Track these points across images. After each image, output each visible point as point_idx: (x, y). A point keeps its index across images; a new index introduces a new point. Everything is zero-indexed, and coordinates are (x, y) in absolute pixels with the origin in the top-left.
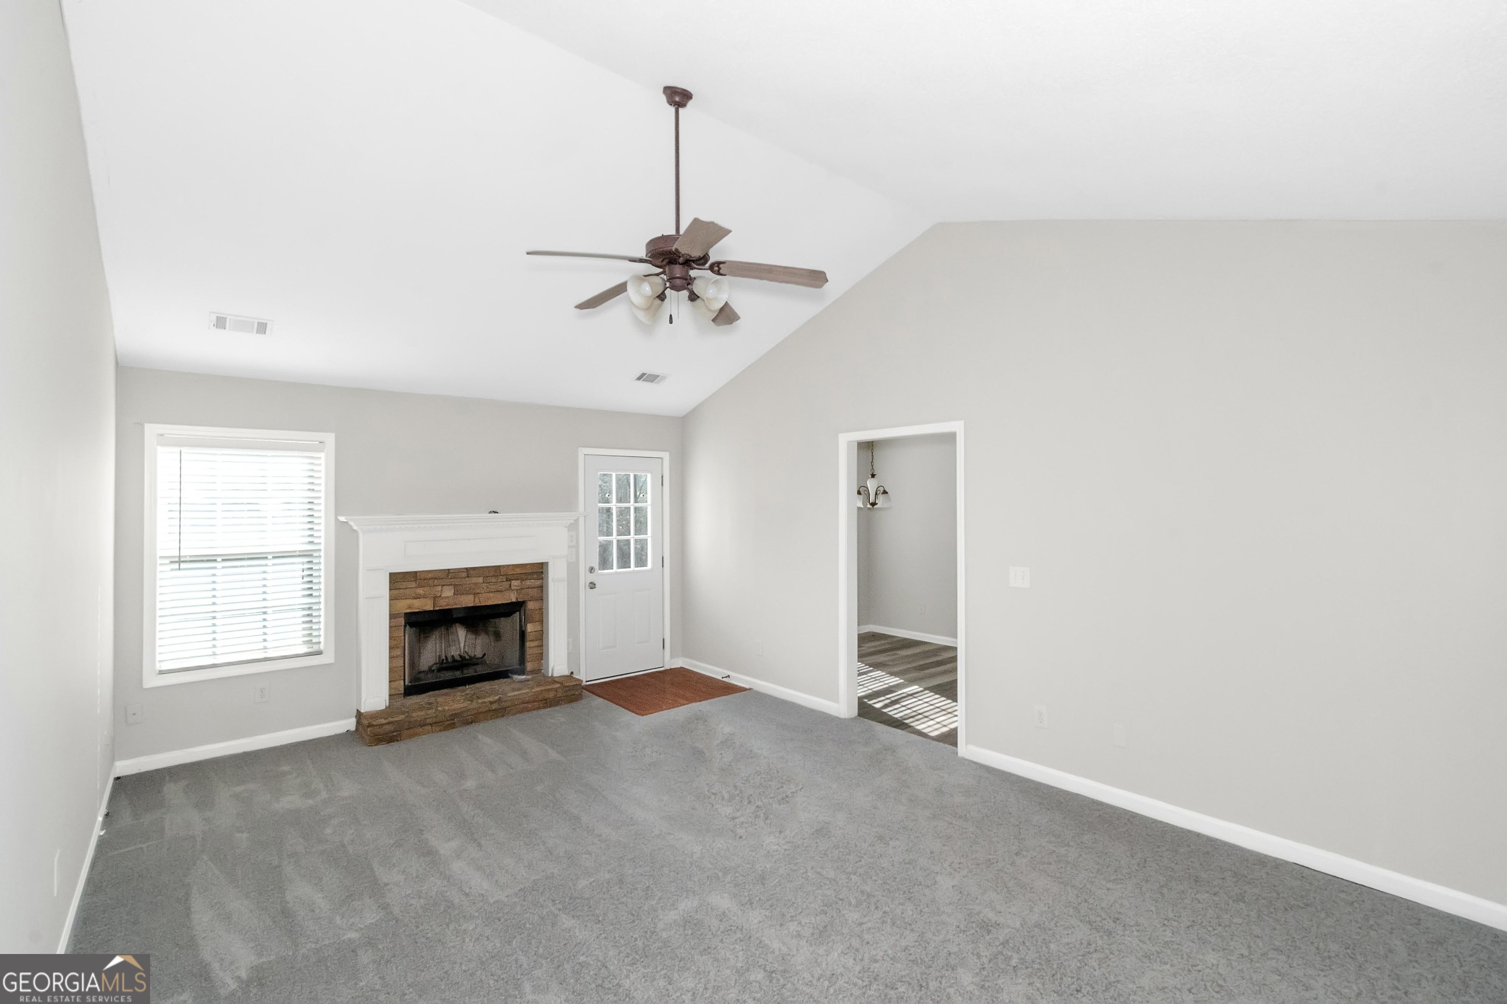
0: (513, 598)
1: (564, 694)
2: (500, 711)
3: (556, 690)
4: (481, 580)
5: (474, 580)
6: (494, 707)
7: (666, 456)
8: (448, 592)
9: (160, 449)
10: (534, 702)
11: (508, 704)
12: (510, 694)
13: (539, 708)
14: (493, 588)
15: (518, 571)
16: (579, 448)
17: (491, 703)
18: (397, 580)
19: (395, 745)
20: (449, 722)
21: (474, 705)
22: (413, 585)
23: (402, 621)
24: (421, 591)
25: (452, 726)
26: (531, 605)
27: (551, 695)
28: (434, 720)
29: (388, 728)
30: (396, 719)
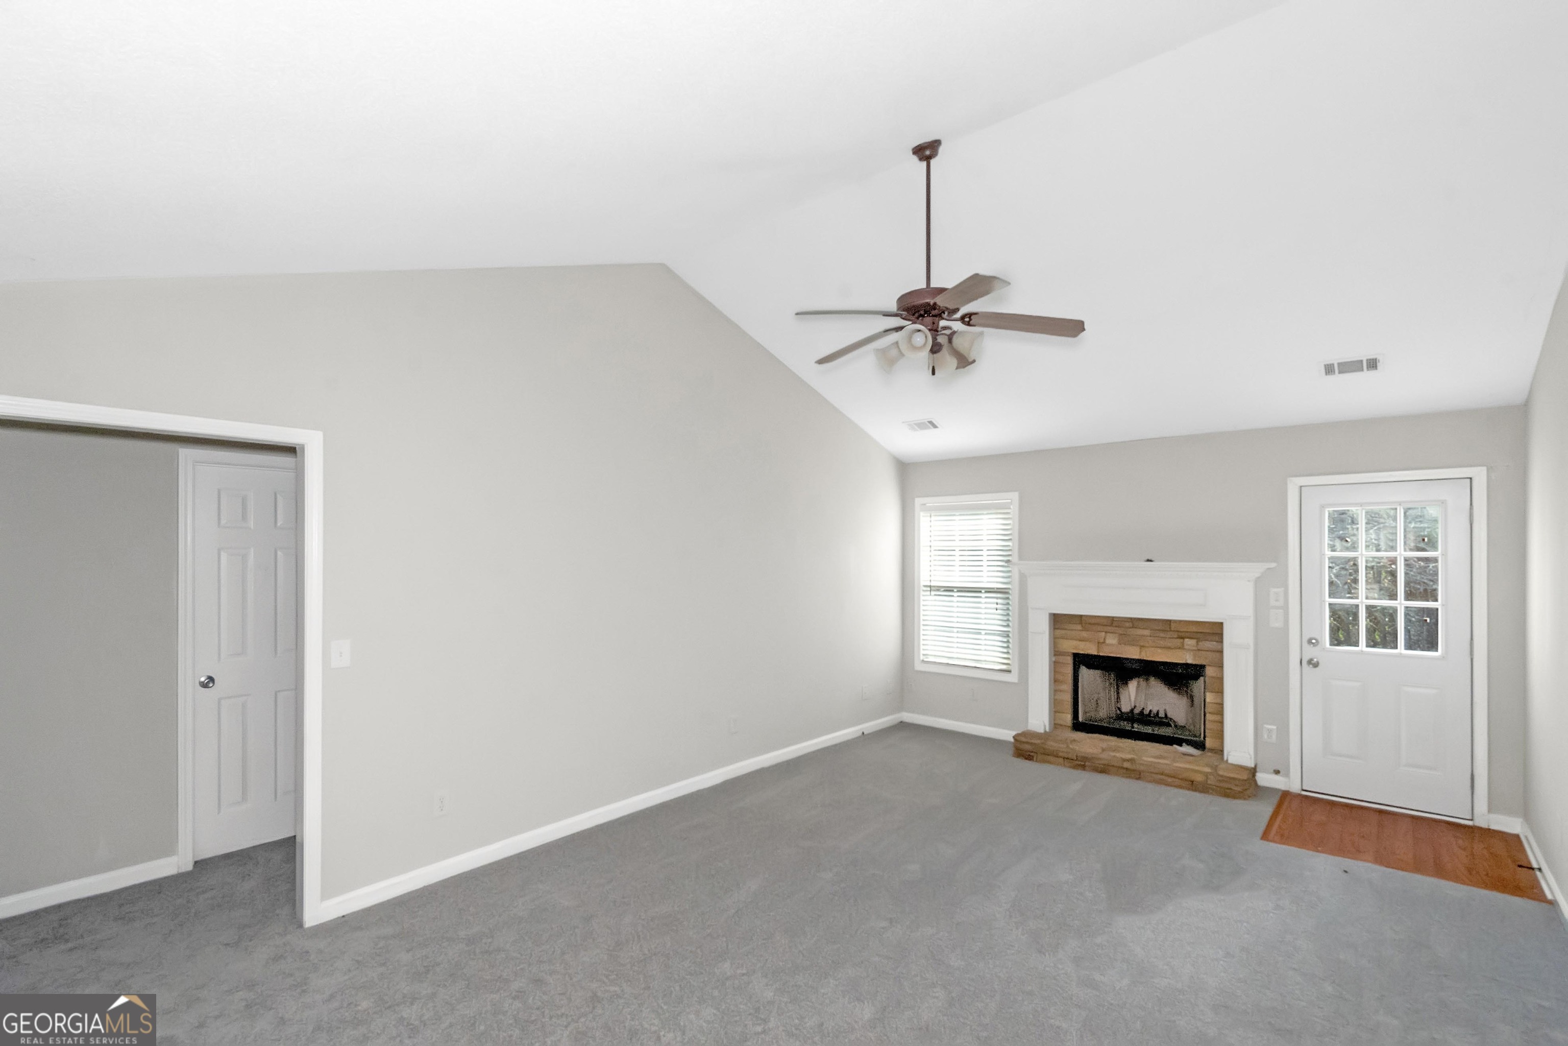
0: (1189, 658)
1: (1218, 784)
2: (1133, 772)
3: (1206, 775)
4: (1147, 632)
5: (1140, 632)
6: (1126, 765)
7: (1479, 475)
8: (1112, 640)
9: (922, 514)
10: (1174, 777)
11: (1142, 768)
12: (1145, 759)
13: (1180, 787)
14: (1162, 643)
15: (1194, 629)
16: (1289, 479)
17: (1124, 760)
18: (1058, 621)
19: (1027, 763)
20: (1080, 763)
21: (1104, 756)
22: (1079, 627)
23: (1069, 660)
24: (1085, 634)
25: (1083, 767)
26: (1210, 671)
27: (1199, 778)
28: (1066, 756)
29: (1027, 747)
30: (1033, 741)
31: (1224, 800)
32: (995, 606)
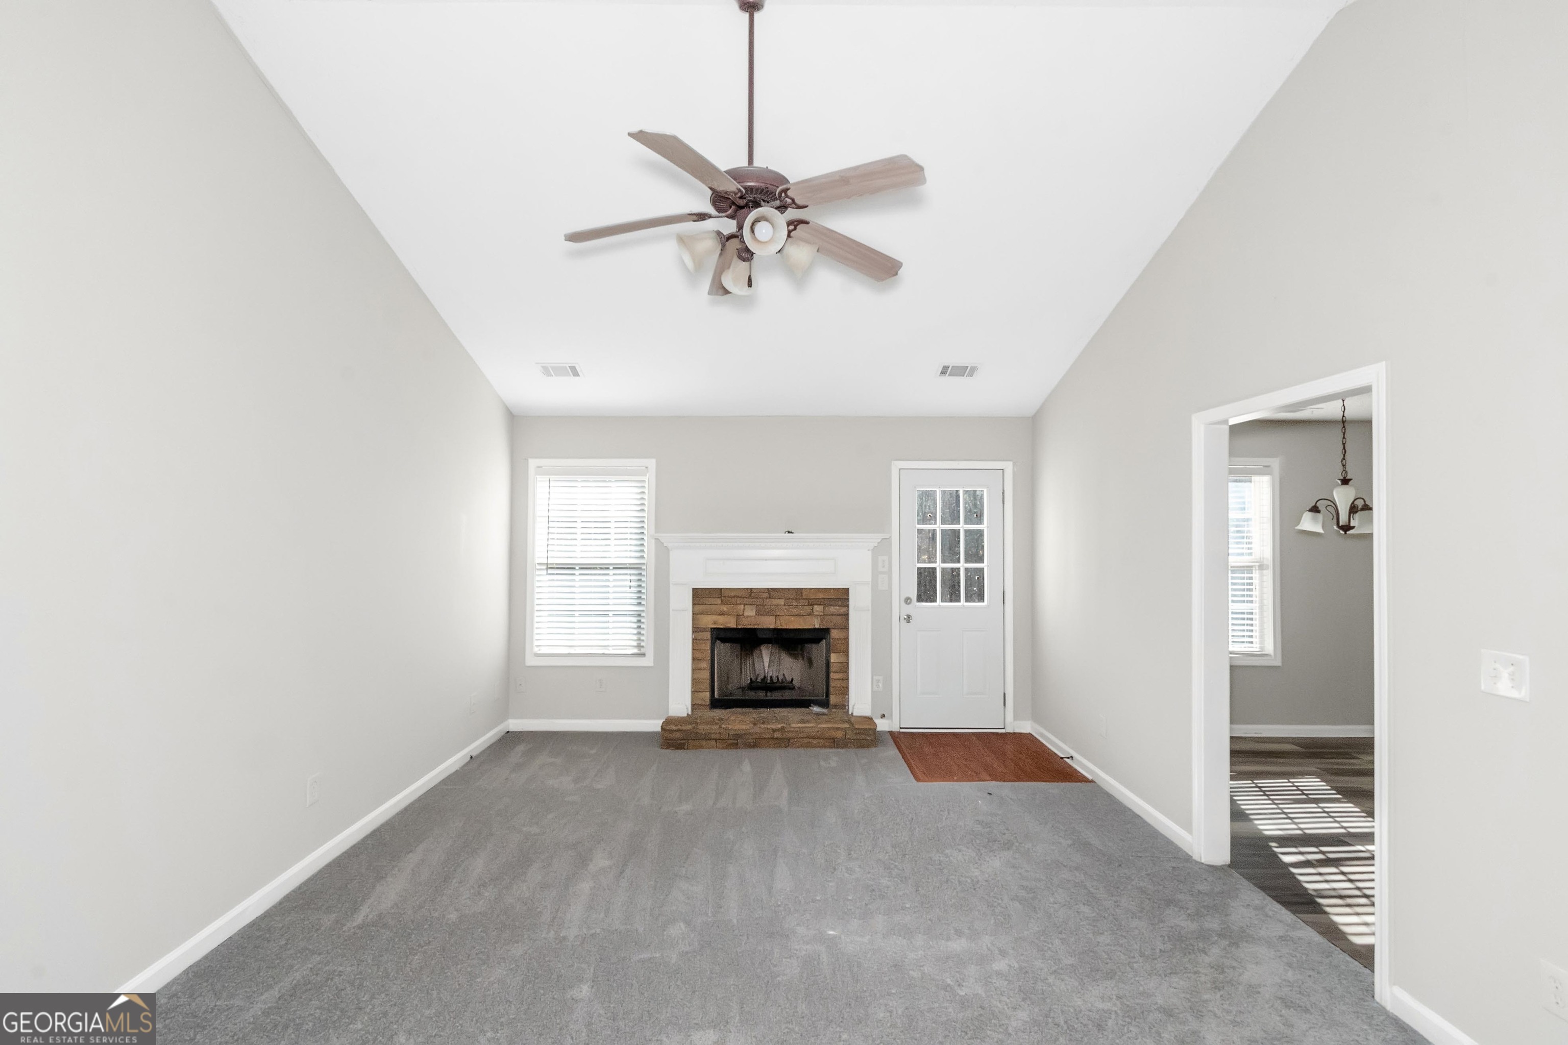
0: (816, 623)
1: (855, 738)
2: (783, 741)
3: (845, 730)
4: (782, 602)
5: (775, 602)
6: (776, 735)
7: (1008, 466)
8: (750, 612)
9: (539, 478)
10: (819, 738)
11: (790, 735)
12: (793, 725)
13: (825, 747)
14: (795, 611)
15: (821, 596)
16: (893, 462)
17: (774, 731)
18: (699, 595)
19: (680, 753)
20: (731, 741)
21: (757, 729)
22: (719, 601)
23: (708, 635)
24: (725, 608)
25: (735, 746)
26: (834, 634)
27: (839, 735)
28: (717, 736)
29: (678, 735)
30: (683, 728)
31: (861, 751)
32: (629, 583)
